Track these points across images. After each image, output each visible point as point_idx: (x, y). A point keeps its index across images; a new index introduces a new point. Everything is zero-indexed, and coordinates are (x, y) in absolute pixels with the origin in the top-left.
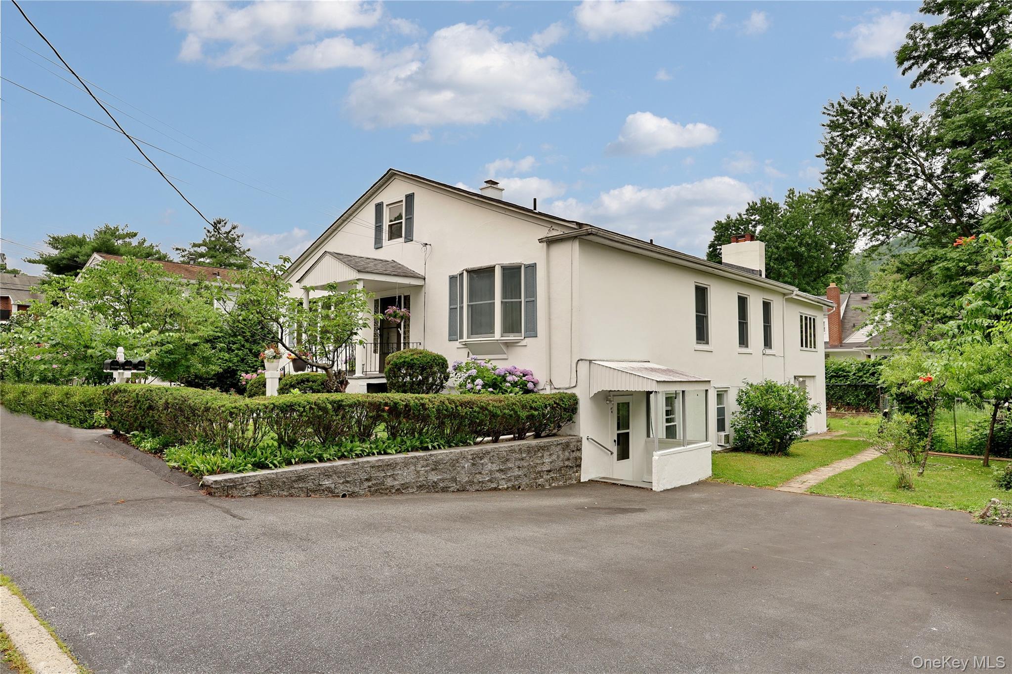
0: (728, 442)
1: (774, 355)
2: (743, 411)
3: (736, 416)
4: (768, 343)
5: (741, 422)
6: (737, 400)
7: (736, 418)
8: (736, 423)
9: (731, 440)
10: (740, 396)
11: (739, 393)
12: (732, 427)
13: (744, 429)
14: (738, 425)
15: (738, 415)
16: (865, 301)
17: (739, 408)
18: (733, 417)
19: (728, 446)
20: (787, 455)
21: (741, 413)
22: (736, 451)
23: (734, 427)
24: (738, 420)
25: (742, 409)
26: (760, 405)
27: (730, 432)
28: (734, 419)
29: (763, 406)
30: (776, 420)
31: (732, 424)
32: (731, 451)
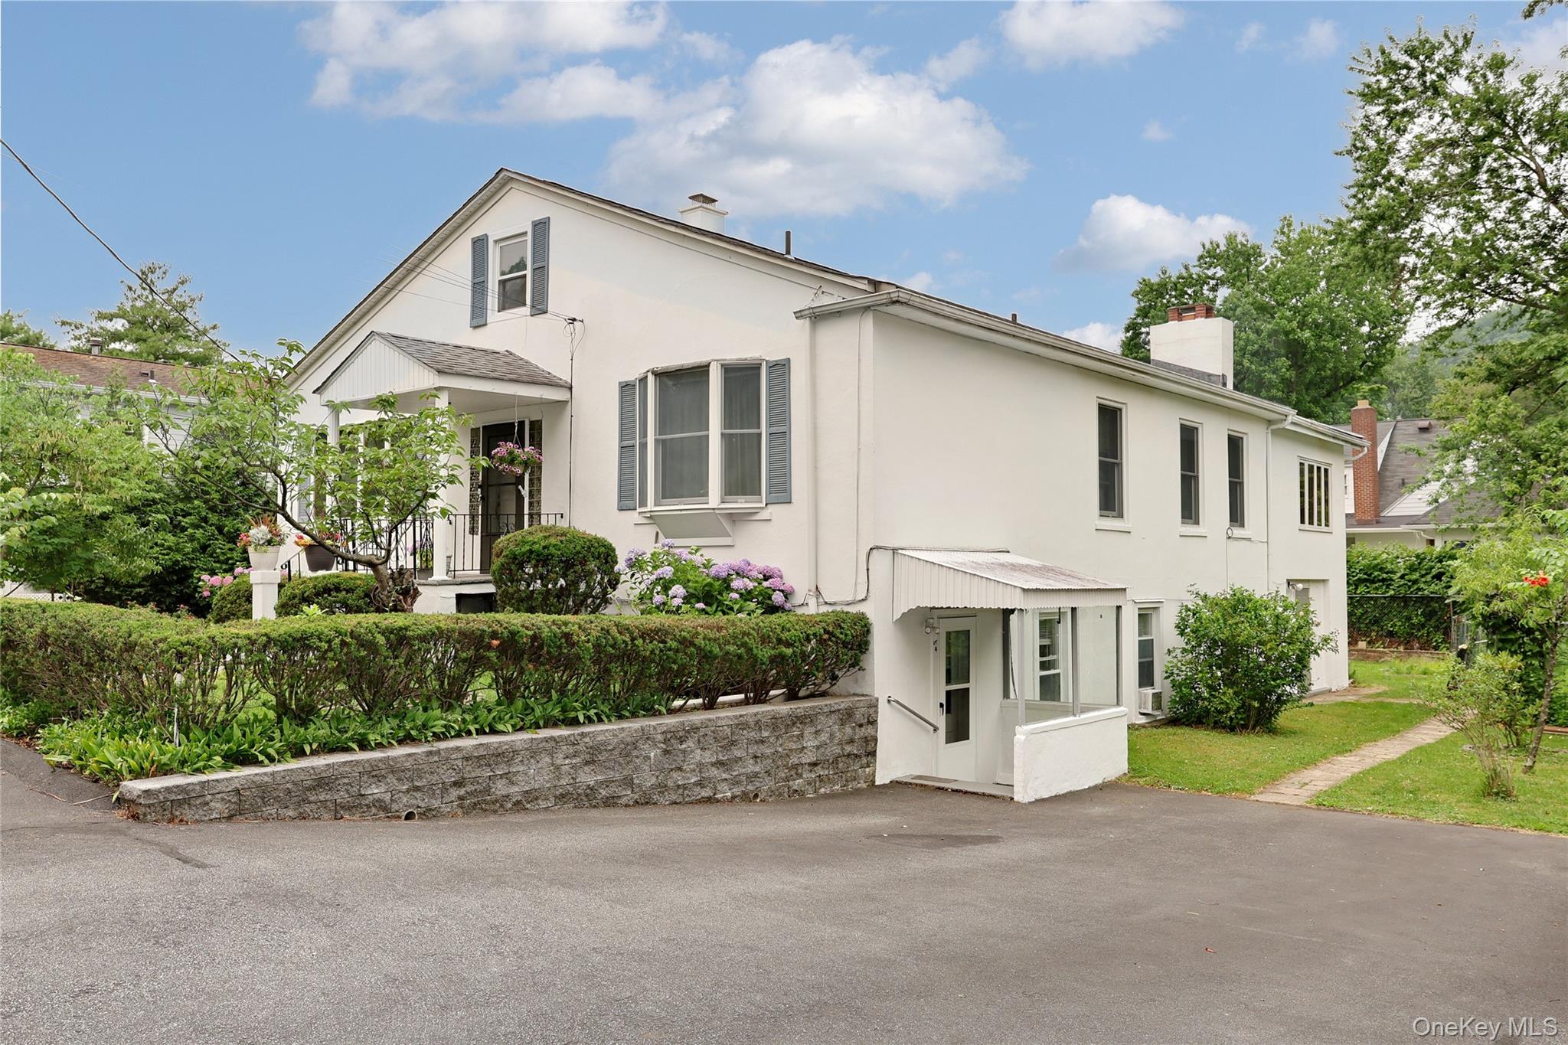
0: (1159, 708)
1: (1249, 540)
2: (1188, 647)
3: (1176, 657)
4: (1236, 515)
5: (1184, 668)
6: (1178, 627)
7: (1175, 660)
8: (1176, 671)
9: (1166, 703)
10: (1183, 619)
11: (1181, 612)
12: (1167, 678)
13: (1190, 683)
14: (1178, 675)
15: (1180, 655)
16: (1425, 436)
17: (1180, 642)
18: (1169, 658)
19: (1160, 715)
20: (1272, 731)
21: (1184, 650)
22: (1175, 725)
23: (1172, 678)
24: (1179, 665)
25: (1187, 643)
26: (1221, 636)
27: (1162, 687)
28: (1172, 662)
29: (1227, 638)
30: (1252, 665)
31: (1166, 672)
32: (1164, 724)
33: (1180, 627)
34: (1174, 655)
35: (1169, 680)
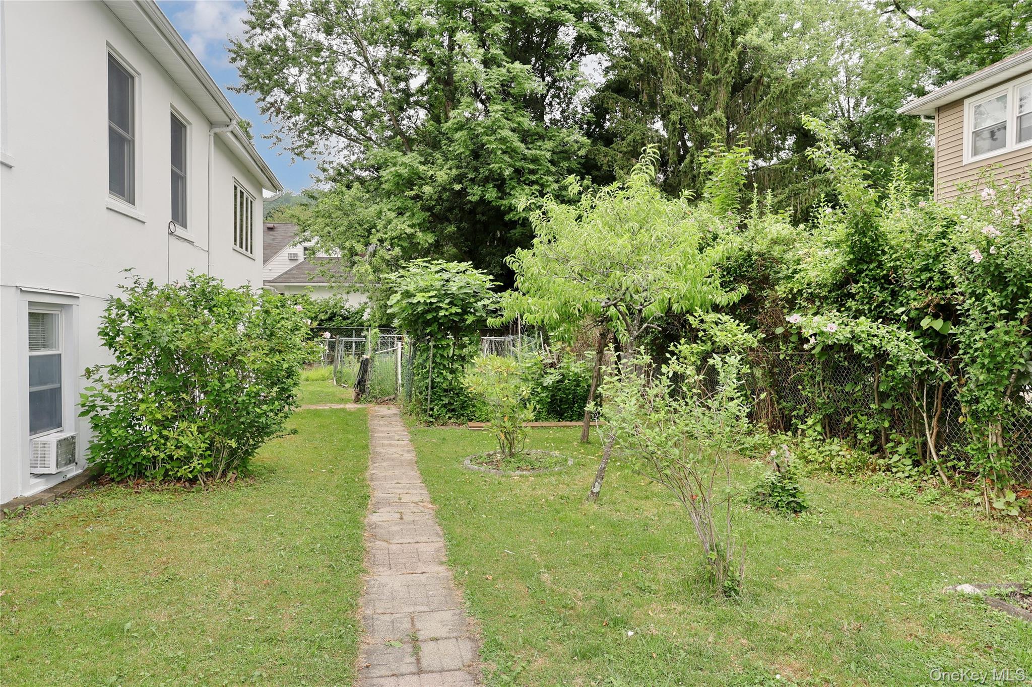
0: (72, 460)
1: (191, 243)
2: (122, 364)
3: (100, 380)
4: (179, 215)
5: (114, 396)
6: (104, 333)
7: (99, 386)
8: (99, 402)
9: (82, 452)
10: (112, 322)
11: (108, 310)
12: (83, 414)
13: (125, 417)
14: (103, 408)
15: (106, 377)
17: (109, 357)
18: (89, 383)
19: (73, 471)
20: (246, 474)
21: (114, 370)
22: (100, 484)
23: (92, 414)
24: (106, 392)
25: (119, 358)
26: (179, 343)
27: (77, 428)
28: (92, 389)
29: (189, 347)
30: (228, 386)
31: (83, 405)
32: (78, 487)
33: (107, 334)
34: (97, 377)
35: (88, 418)
